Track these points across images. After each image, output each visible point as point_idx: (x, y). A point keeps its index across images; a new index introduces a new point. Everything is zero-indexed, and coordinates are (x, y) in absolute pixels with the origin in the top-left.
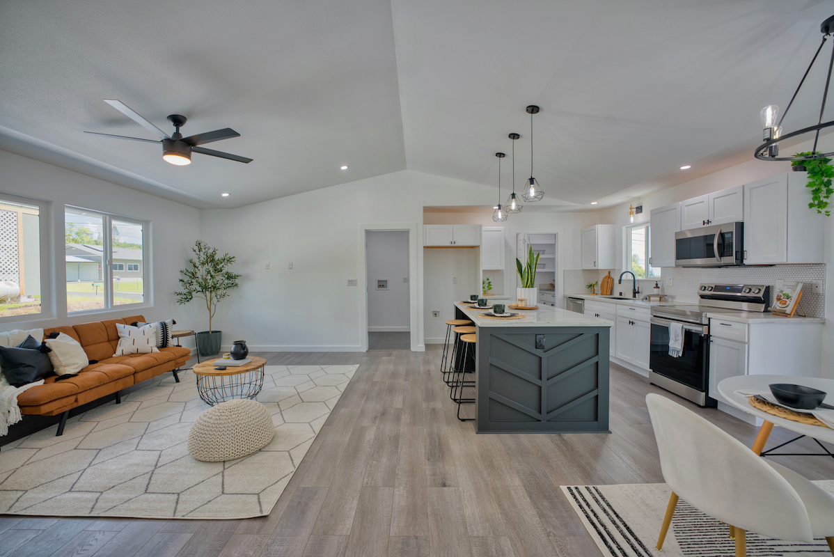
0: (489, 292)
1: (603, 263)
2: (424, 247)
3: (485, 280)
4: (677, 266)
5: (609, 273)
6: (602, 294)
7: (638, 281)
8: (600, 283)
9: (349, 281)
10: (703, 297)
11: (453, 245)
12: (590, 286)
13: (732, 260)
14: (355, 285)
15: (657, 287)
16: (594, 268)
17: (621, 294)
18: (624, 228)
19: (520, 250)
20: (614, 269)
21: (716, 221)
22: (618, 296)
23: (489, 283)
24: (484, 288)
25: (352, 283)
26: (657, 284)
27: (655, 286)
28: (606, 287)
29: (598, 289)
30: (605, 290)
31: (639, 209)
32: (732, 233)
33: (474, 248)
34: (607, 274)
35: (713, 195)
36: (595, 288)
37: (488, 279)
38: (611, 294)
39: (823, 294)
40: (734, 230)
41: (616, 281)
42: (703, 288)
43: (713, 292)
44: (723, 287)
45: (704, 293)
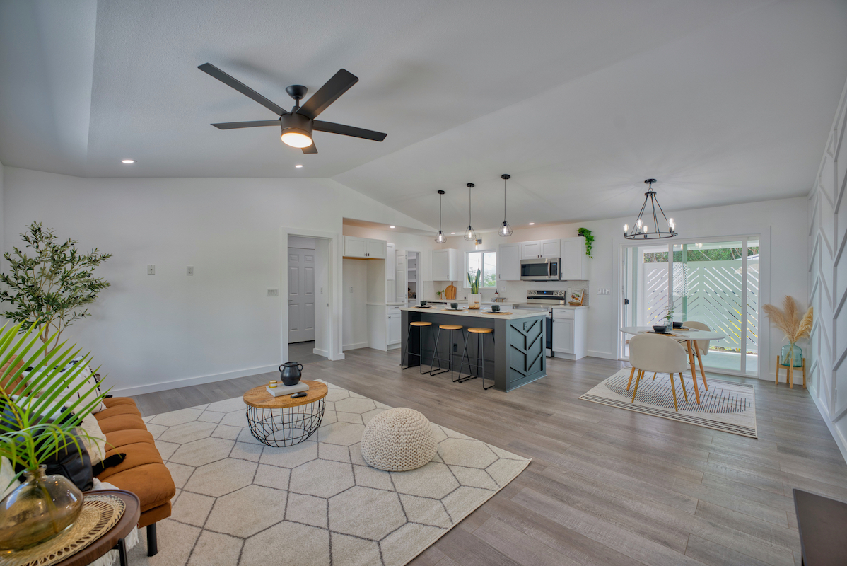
1: (451, 277)
2: (344, 258)
4: (521, 280)
5: (452, 283)
8: (444, 291)
9: (269, 291)
10: (529, 298)
12: (438, 293)
13: (557, 277)
14: (276, 295)
15: (497, 293)
16: (446, 280)
18: (465, 253)
20: (457, 280)
21: (545, 256)
25: (272, 293)
26: (496, 291)
28: (450, 293)
29: (443, 295)
30: (450, 296)
31: (480, 241)
34: (450, 284)
35: (543, 241)
38: (455, 299)
39: (588, 294)
40: (557, 262)
41: (459, 289)
42: (530, 292)
43: (536, 295)
44: (542, 292)
45: (530, 296)
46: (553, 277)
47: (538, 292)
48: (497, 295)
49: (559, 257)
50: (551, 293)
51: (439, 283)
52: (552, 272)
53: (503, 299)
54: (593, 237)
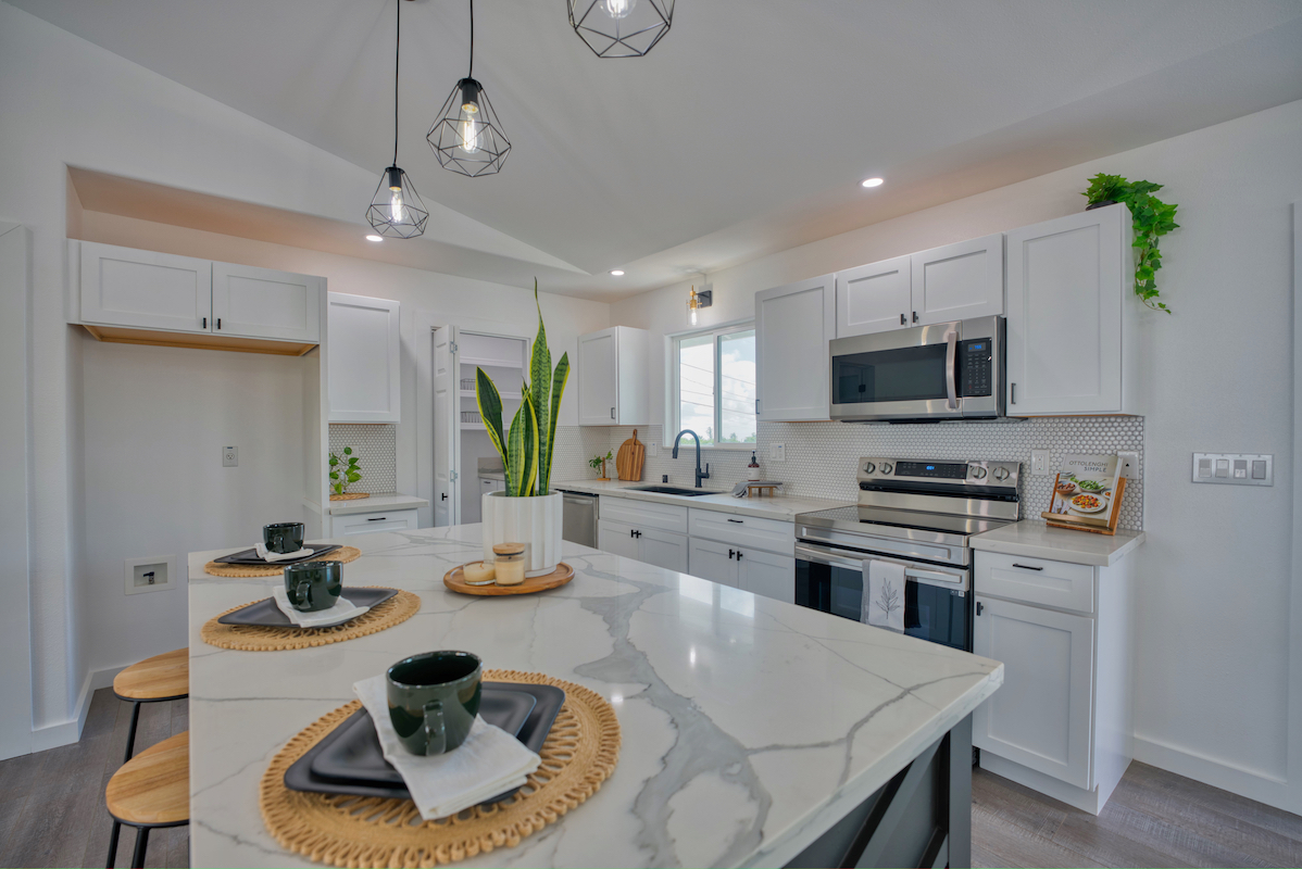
0: (351, 487)
1: (627, 415)
3: (340, 453)
4: (833, 418)
5: (635, 433)
6: (620, 479)
7: (705, 450)
8: (615, 455)
10: (865, 486)
11: (210, 331)
12: (597, 462)
13: (989, 404)
15: (754, 464)
16: (610, 422)
17: (665, 479)
18: (667, 339)
19: (441, 371)
20: (647, 426)
21: (929, 315)
22: (660, 484)
23: (353, 461)
24: (333, 476)
26: (754, 459)
27: (750, 462)
28: (629, 463)
29: (611, 467)
30: (628, 470)
31: (705, 298)
32: (987, 341)
33: (304, 352)
34: (631, 436)
35: (919, 256)
36: (607, 466)
37: (348, 451)
38: (642, 479)
39: (1141, 481)
40: (993, 334)
41: (651, 451)
42: (870, 467)
43: (892, 477)
44: (919, 467)
45: (869, 478)
46: (968, 405)
47: (902, 466)
48: (753, 473)
49: (1000, 312)
50: (959, 469)
51: (606, 430)
52: (967, 382)
53: (774, 485)
54: (1170, 211)
